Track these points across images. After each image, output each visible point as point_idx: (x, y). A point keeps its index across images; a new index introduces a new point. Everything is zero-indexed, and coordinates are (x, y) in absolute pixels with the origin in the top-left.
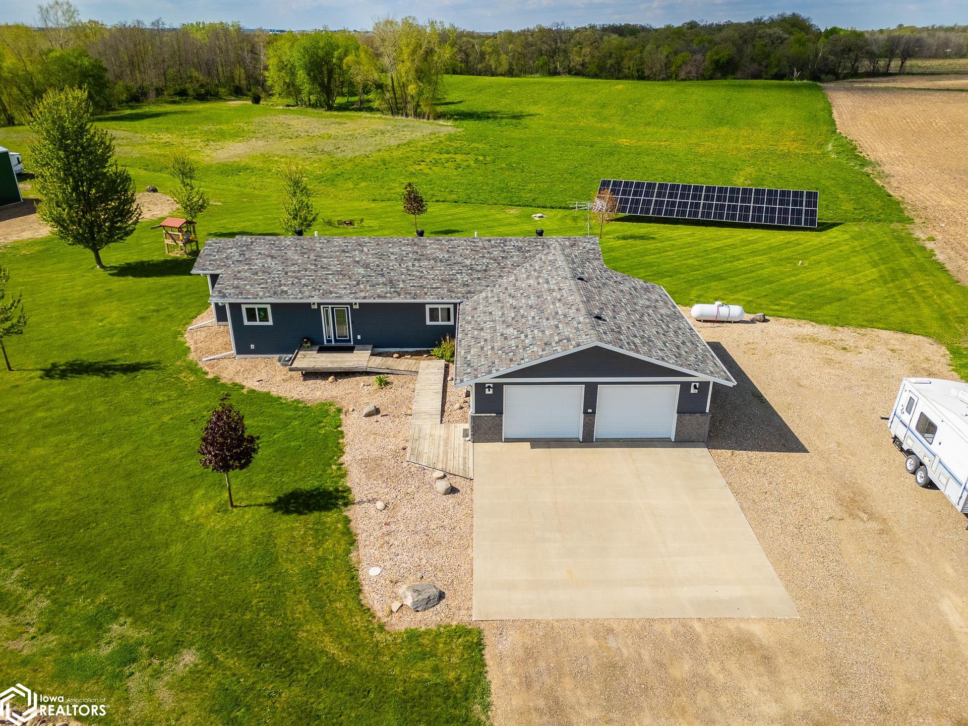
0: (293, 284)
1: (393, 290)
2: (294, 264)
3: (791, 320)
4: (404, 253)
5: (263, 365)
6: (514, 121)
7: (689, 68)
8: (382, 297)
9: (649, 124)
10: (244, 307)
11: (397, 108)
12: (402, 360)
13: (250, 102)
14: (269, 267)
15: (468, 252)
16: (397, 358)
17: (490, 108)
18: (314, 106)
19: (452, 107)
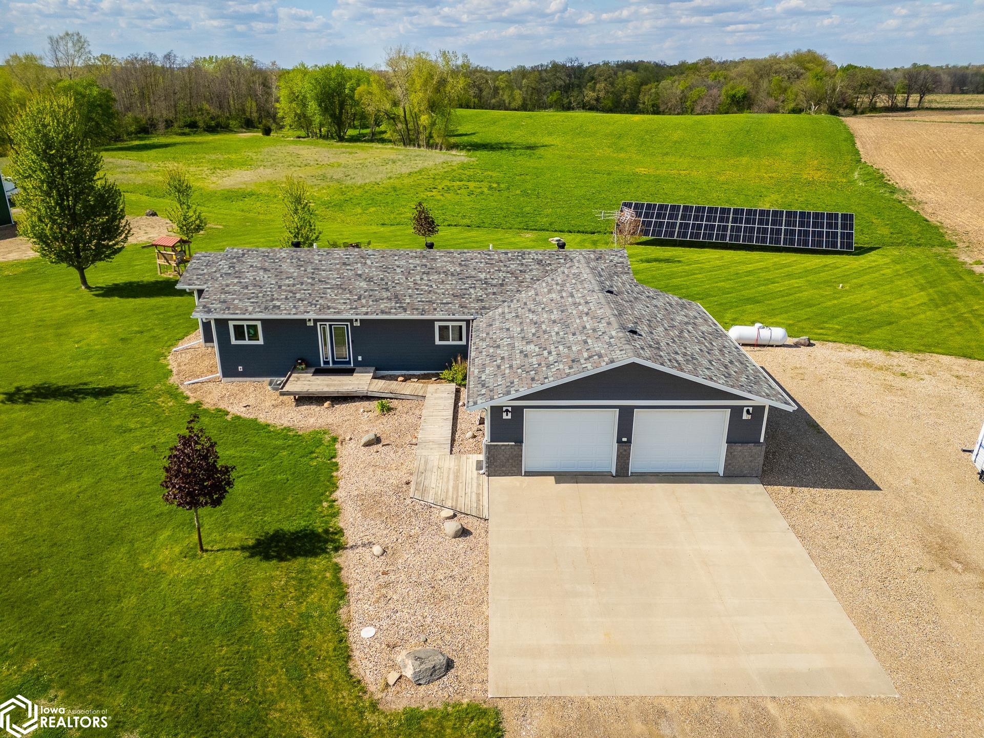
0: (286, 298)
1: (398, 305)
2: (289, 278)
3: (838, 345)
4: (412, 266)
5: (252, 389)
6: (528, 151)
7: (705, 102)
8: (386, 313)
9: (667, 154)
10: (231, 324)
11: (409, 139)
12: (408, 383)
13: (260, 134)
14: (261, 281)
15: (482, 265)
16: (403, 381)
17: (503, 139)
18: (325, 137)
19: (465, 138)
